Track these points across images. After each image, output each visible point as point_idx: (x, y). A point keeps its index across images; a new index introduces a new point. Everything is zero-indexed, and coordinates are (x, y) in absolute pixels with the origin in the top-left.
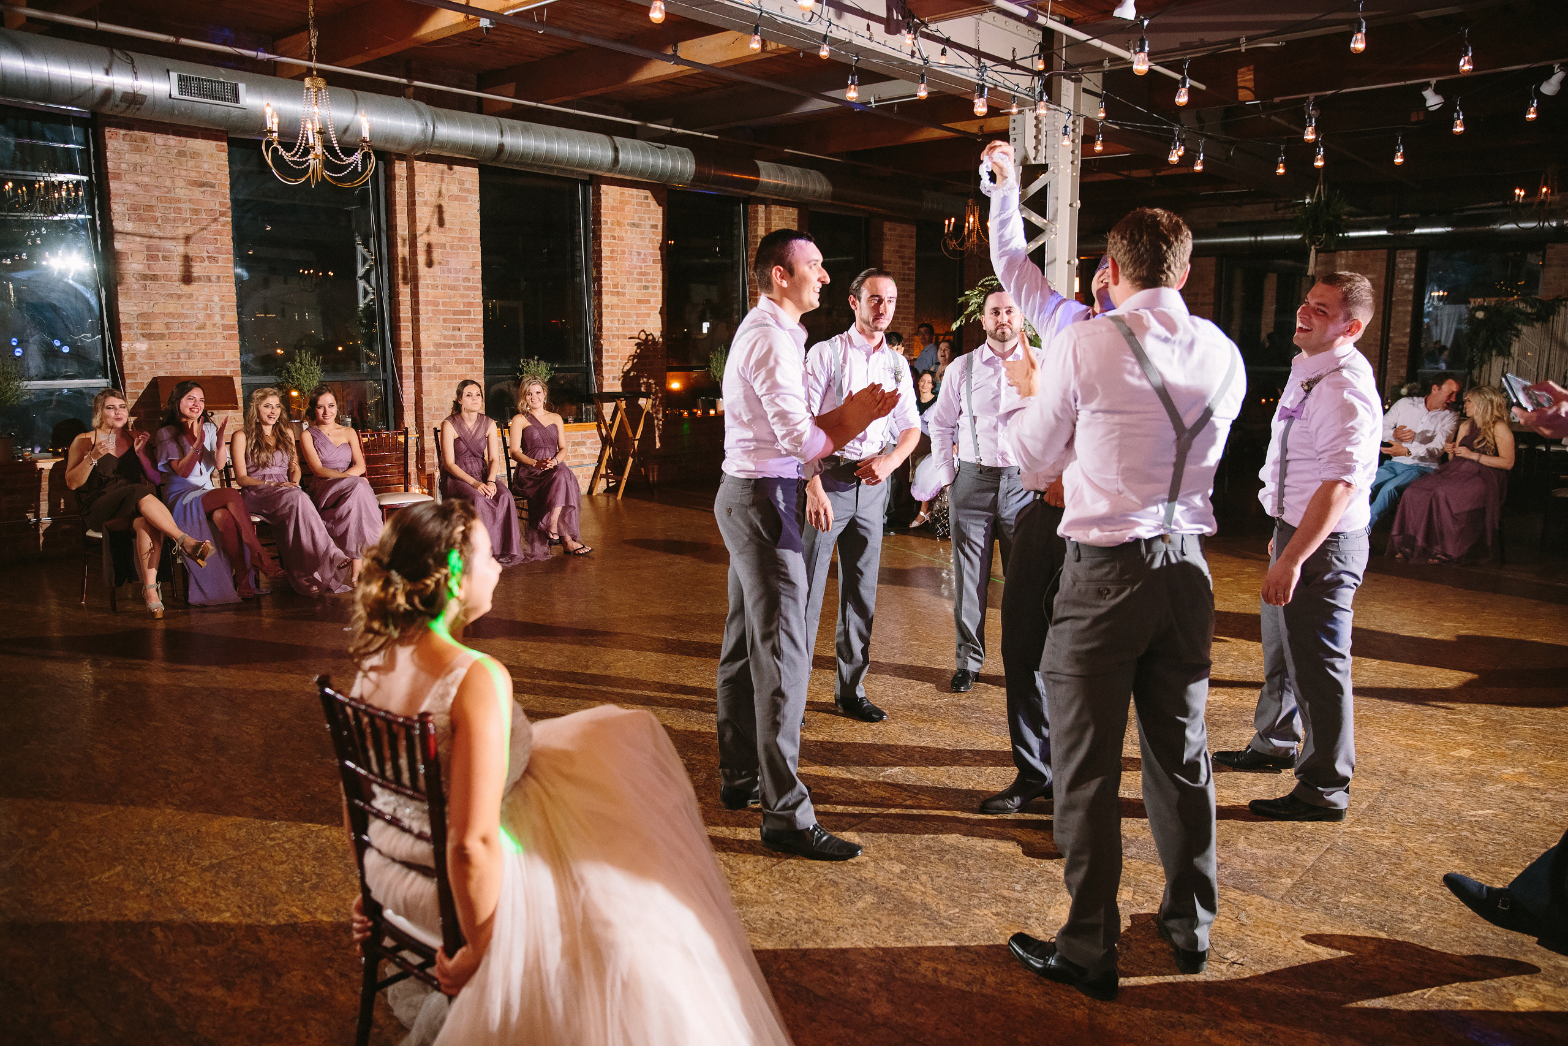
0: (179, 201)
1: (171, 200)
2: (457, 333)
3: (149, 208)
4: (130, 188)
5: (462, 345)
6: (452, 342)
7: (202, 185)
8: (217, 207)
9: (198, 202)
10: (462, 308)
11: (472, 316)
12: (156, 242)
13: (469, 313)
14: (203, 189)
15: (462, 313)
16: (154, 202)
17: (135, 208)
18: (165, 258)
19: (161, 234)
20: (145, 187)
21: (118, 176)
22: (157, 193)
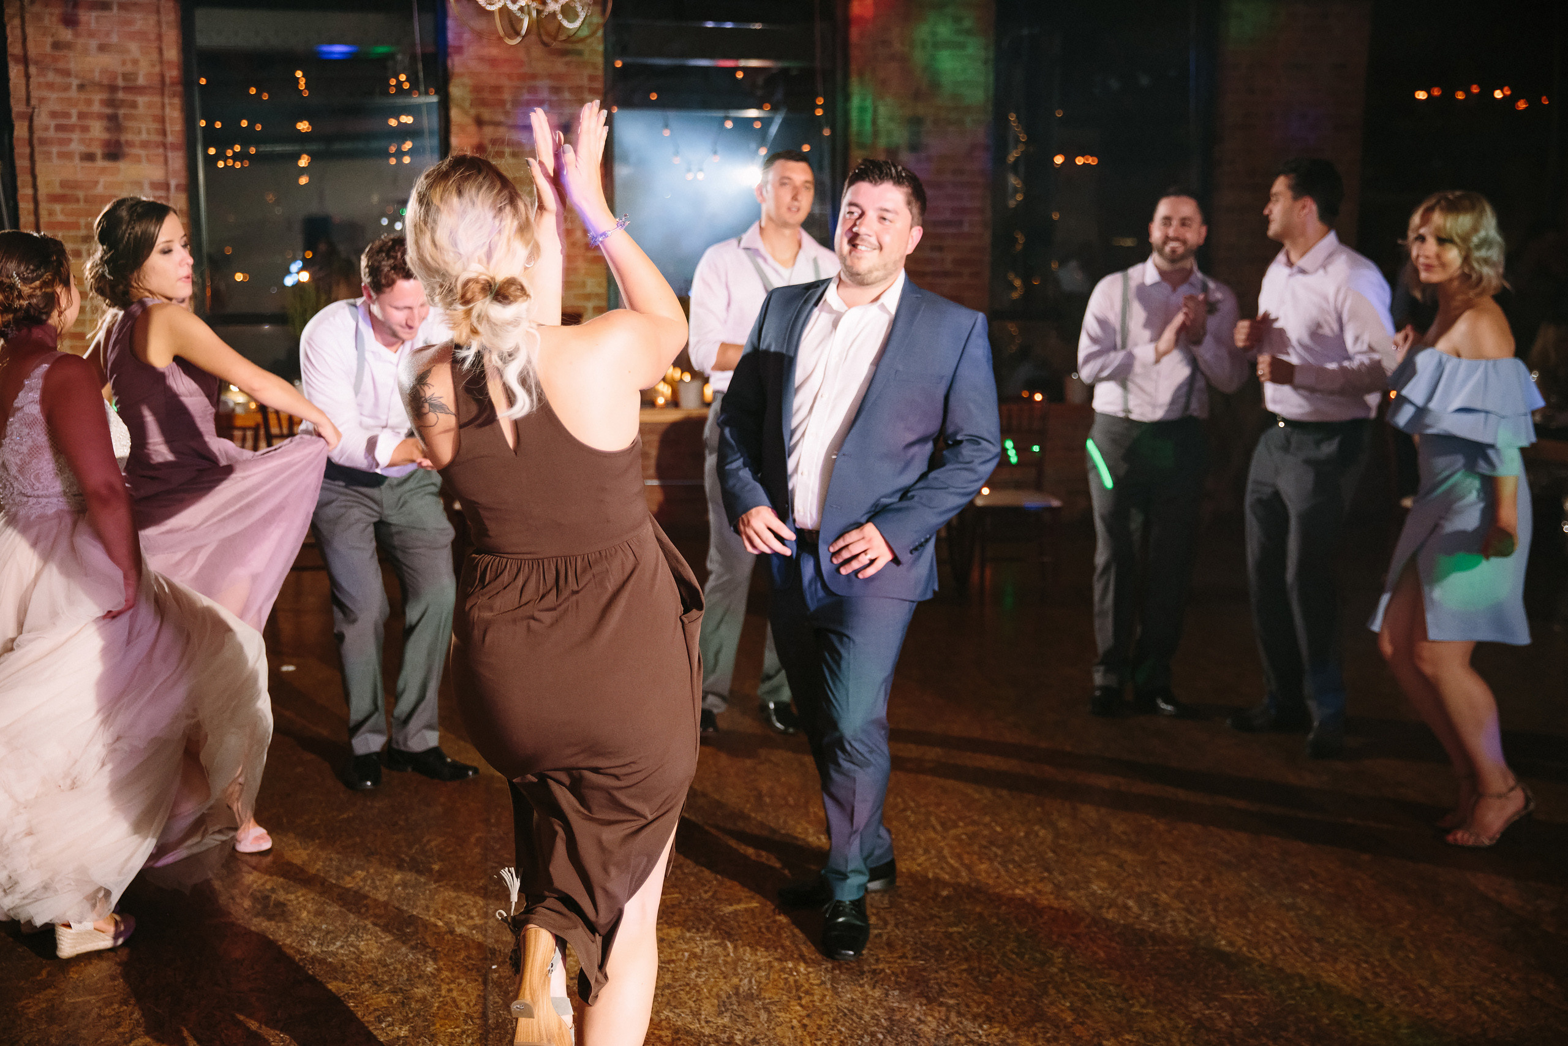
0: (534, 77)
1: (523, 77)
2: (936, 255)
3: (497, 89)
4: (474, 65)
5: (946, 274)
6: (929, 268)
7: (564, 53)
8: (585, 82)
9: (559, 77)
10: (947, 215)
11: (966, 228)
12: (502, 132)
13: (960, 223)
14: (568, 59)
15: (947, 223)
16: (505, 82)
17: (477, 89)
18: (514, 155)
19: (510, 122)
20: (493, 62)
21: (459, 50)
22: (506, 69)
